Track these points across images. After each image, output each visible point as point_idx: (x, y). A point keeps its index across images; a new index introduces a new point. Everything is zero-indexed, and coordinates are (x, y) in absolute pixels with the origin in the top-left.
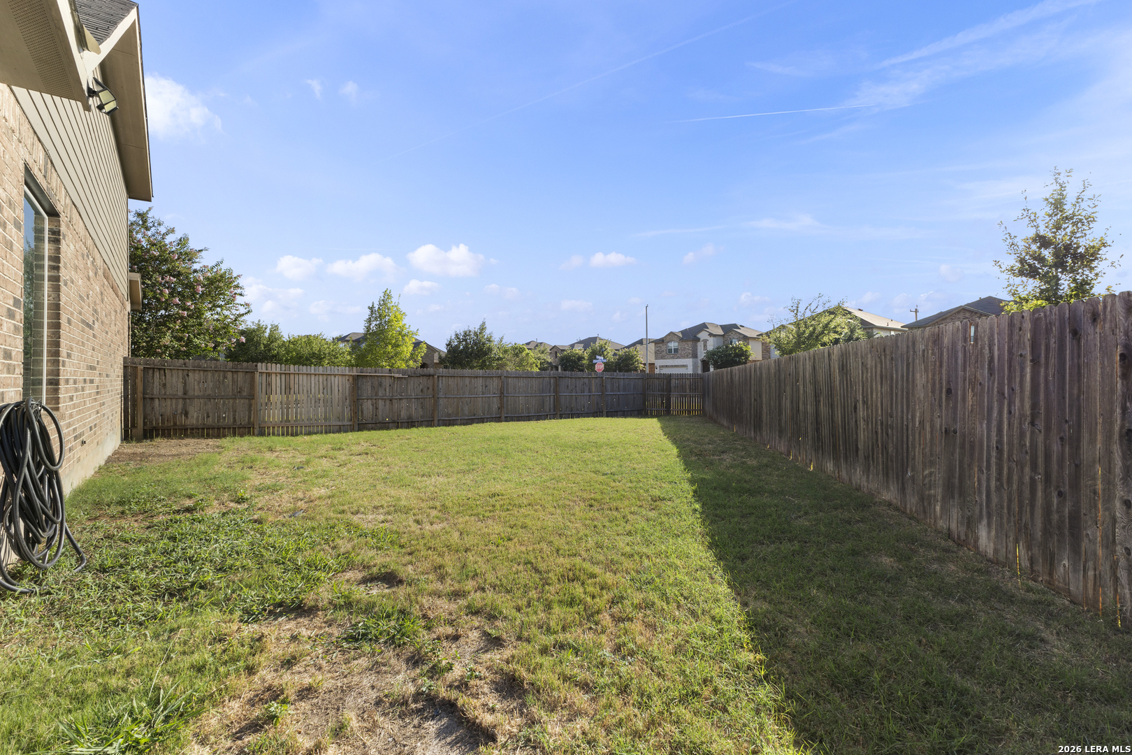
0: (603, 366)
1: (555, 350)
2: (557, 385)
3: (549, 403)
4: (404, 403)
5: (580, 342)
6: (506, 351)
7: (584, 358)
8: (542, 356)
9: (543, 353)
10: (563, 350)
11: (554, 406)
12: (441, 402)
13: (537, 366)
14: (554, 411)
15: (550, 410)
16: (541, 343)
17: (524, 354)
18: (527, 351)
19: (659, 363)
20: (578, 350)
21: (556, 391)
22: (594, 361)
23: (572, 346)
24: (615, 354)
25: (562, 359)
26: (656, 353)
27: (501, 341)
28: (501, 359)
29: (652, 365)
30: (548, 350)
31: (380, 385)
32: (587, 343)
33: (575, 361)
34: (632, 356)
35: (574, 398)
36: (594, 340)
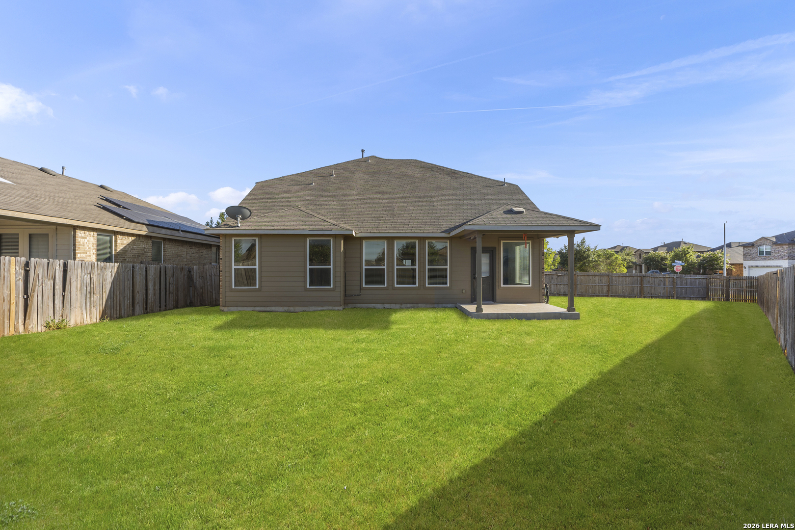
0: (681, 267)
1: (639, 253)
2: (642, 281)
3: (637, 290)
4: (562, 286)
5: (665, 246)
6: (599, 256)
7: (667, 259)
8: (628, 257)
9: (628, 255)
10: (646, 253)
11: (640, 292)
12: (579, 287)
13: (624, 266)
14: (640, 294)
15: (637, 294)
16: (627, 247)
17: (614, 258)
18: (616, 255)
19: (747, 264)
20: (662, 253)
21: (641, 284)
22: (673, 264)
23: (655, 249)
24: (698, 256)
25: (646, 259)
26: (744, 255)
27: (595, 249)
28: (597, 261)
29: (740, 265)
30: (633, 253)
31: (552, 278)
32: (669, 247)
33: (658, 261)
34: (717, 258)
35: (653, 288)
36: (678, 244)
